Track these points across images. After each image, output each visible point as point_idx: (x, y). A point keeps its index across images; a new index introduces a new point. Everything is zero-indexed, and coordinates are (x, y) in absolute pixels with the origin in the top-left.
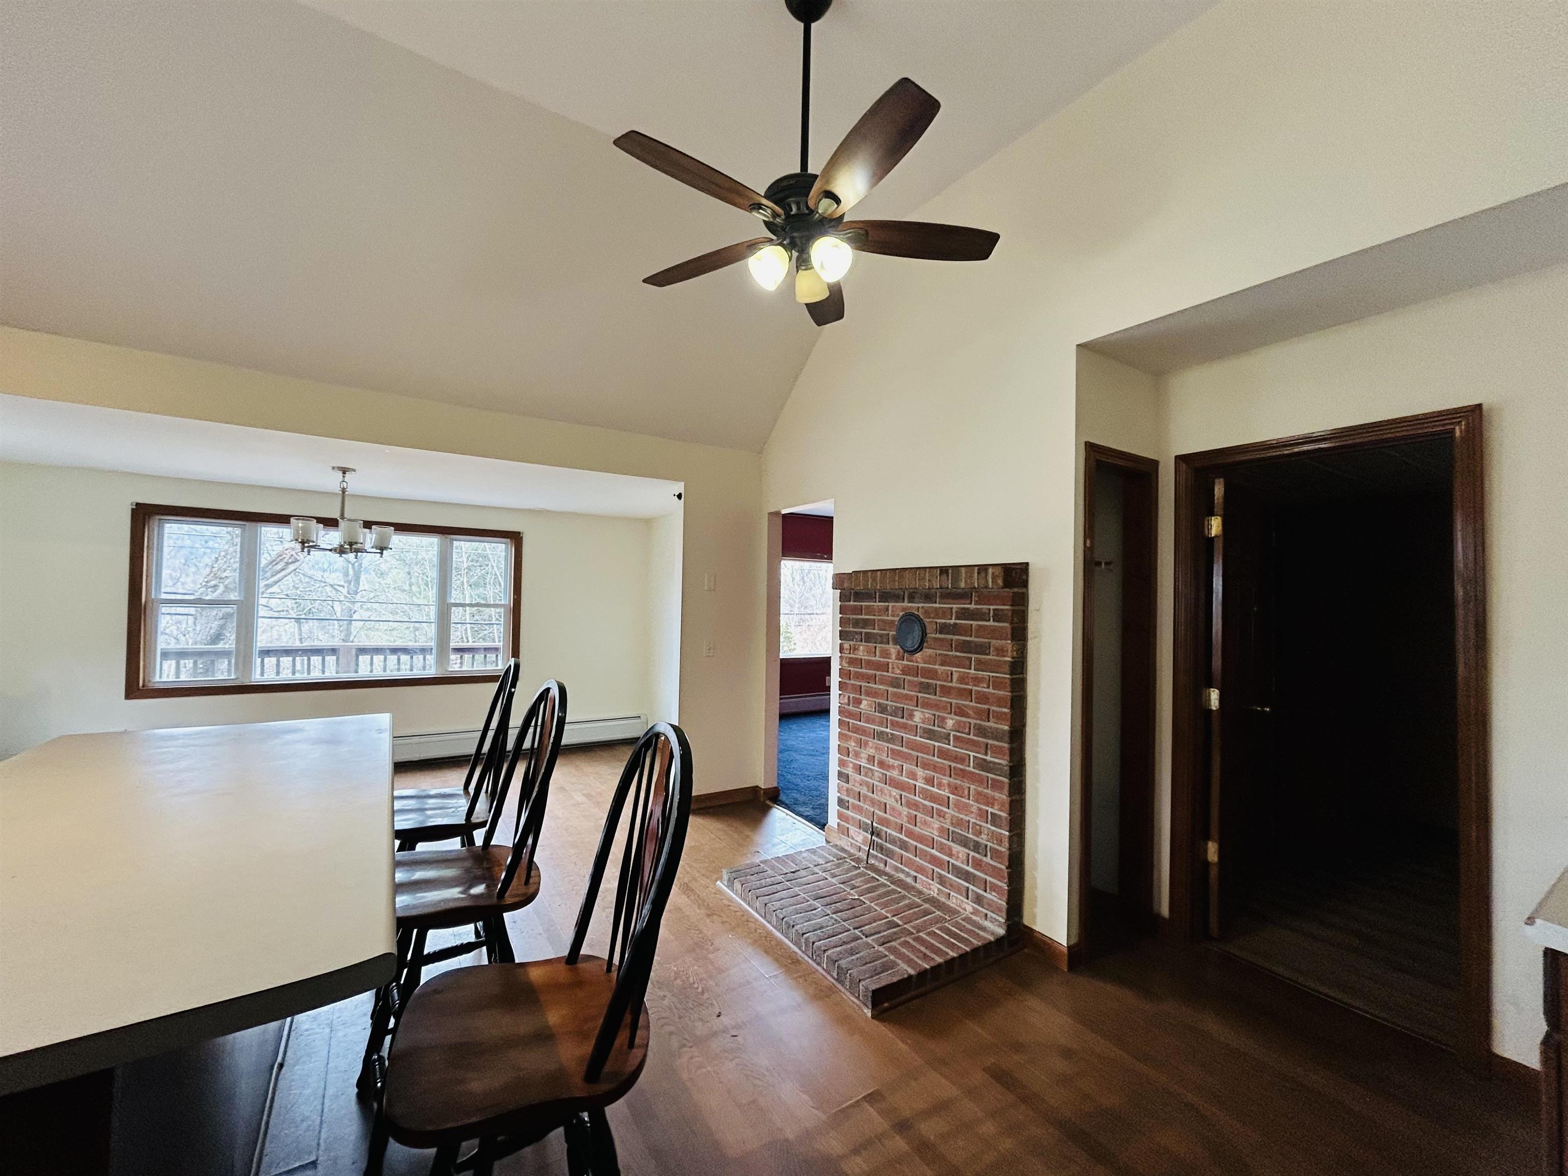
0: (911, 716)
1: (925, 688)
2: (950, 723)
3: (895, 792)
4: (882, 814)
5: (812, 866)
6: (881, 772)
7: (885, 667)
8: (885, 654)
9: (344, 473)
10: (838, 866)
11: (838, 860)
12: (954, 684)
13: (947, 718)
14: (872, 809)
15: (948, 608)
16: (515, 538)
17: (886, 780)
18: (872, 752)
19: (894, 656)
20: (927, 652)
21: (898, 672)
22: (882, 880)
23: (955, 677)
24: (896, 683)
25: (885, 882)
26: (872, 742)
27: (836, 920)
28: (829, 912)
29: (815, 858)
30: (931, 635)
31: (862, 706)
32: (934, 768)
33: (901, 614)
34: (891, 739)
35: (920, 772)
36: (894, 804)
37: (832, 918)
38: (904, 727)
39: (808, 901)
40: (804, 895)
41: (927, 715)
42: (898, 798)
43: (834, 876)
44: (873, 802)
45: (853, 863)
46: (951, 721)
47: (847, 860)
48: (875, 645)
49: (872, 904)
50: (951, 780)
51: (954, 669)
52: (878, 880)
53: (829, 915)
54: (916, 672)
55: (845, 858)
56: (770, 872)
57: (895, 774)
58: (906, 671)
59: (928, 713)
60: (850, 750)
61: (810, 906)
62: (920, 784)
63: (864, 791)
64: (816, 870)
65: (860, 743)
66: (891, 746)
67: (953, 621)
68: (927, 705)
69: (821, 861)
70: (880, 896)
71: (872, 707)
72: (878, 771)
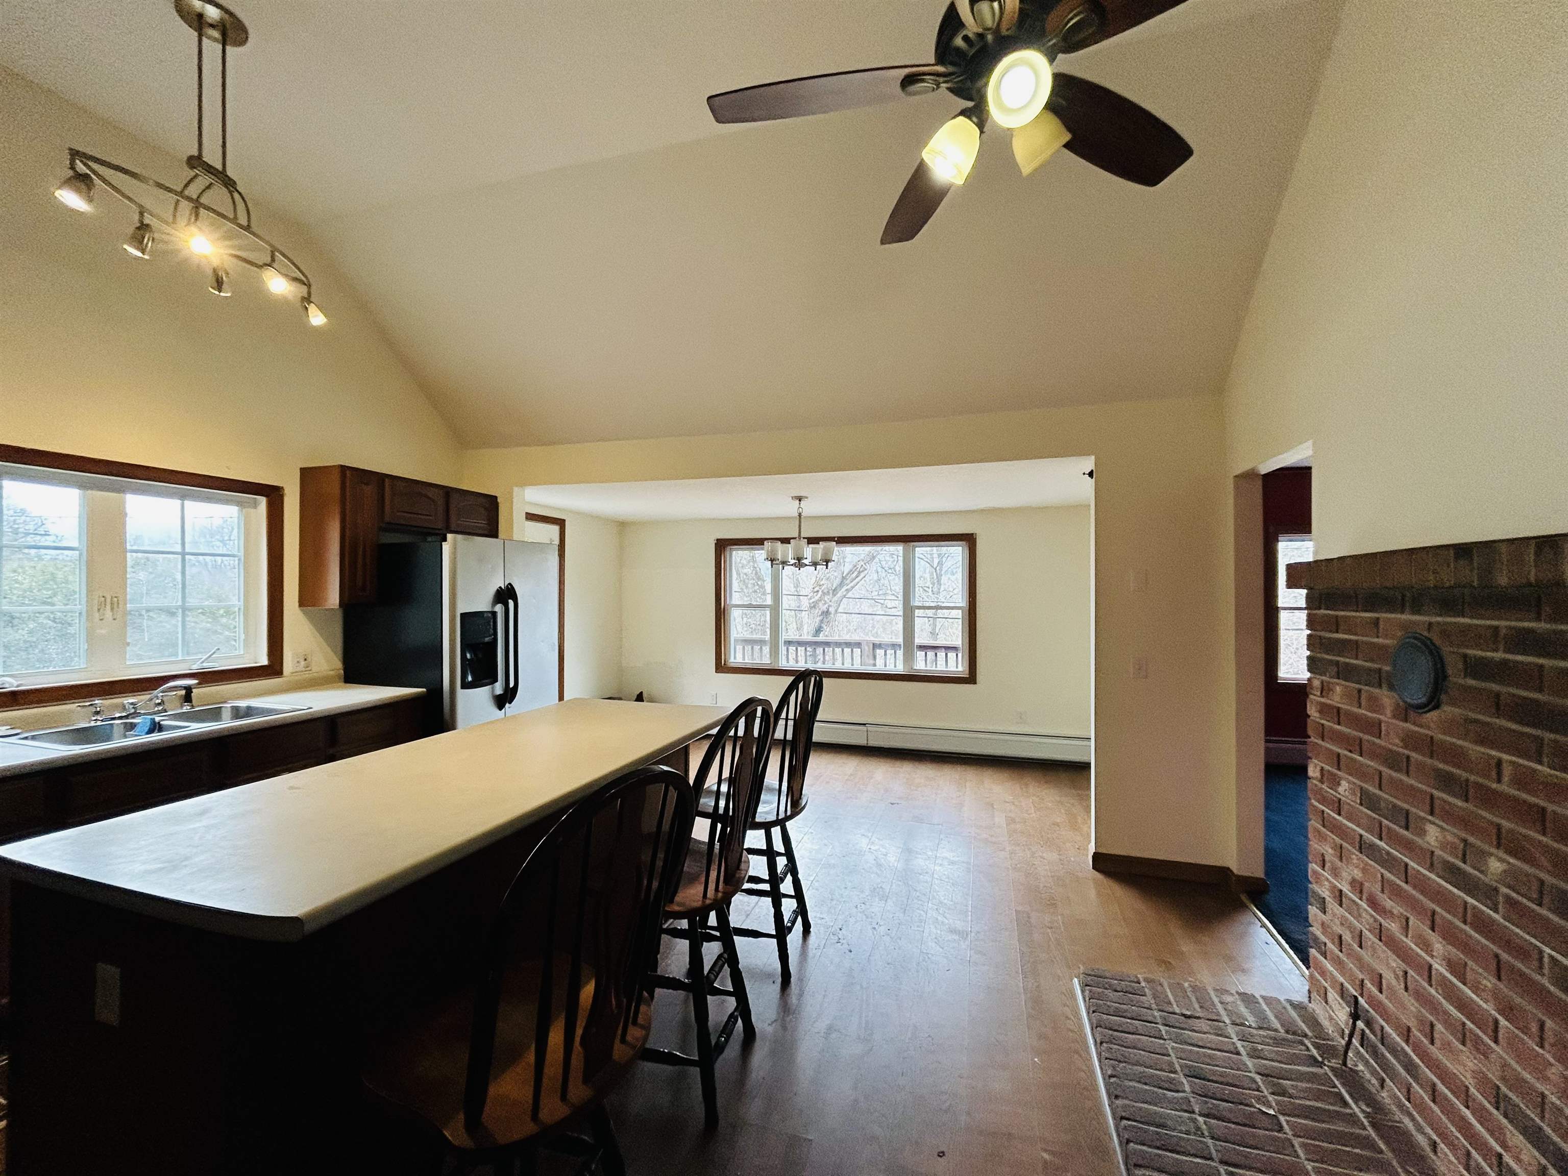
0: (1422, 833)
1: (1446, 781)
2: (1495, 866)
3: (1395, 963)
4: (1375, 990)
5: (1228, 1021)
6: (1372, 916)
7: (1375, 728)
8: (1375, 704)
9: (800, 501)
10: (1278, 1042)
11: (1287, 1032)
12: (1504, 787)
13: (1491, 854)
14: (1361, 976)
15: (1490, 627)
16: (969, 540)
17: (1380, 933)
18: (1358, 874)
19: (1388, 712)
20: (1448, 711)
21: (1397, 741)
22: (1357, 1110)
23: (1507, 771)
24: (1393, 760)
25: (1361, 1116)
26: (1356, 856)
27: (1198, 1128)
28: (1197, 1110)
29: (1243, 1009)
30: (1457, 678)
31: (1341, 789)
32: (1465, 946)
33: (1399, 634)
34: (1387, 862)
35: (1438, 945)
36: (1394, 982)
37: (1194, 1121)
38: (1408, 846)
39: (1175, 1072)
40: (1175, 1060)
41: (1450, 838)
42: (1401, 974)
43: (1255, 1054)
44: (1362, 965)
45: (1314, 1052)
46: (1498, 864)
47: (1306, 1042)
48: (1357, 686)
49: (1296, 1142)
50: (1501, 985)
51: (1505, 757)
52: (1346, 1104)
53: (1193, 1112)
54: (1431, 747)
55: (1306, 1036)
56: (1148, 999)
57: (1394, 927)
58: (1410, 740)
59: (1453, 835)
60: (1327, 858)
61: (1171, 1081)
62: (1439, 967)
63: (1347, 937)
64: (1231, 1030)
65: (1341, 853)
66: (1388, 875)
67: (1499, 655)
68: (1449, 815)
69: (1251, 1020)
70: (1328, 1136)
71: (1355, 795)
72: (1365, 910)
